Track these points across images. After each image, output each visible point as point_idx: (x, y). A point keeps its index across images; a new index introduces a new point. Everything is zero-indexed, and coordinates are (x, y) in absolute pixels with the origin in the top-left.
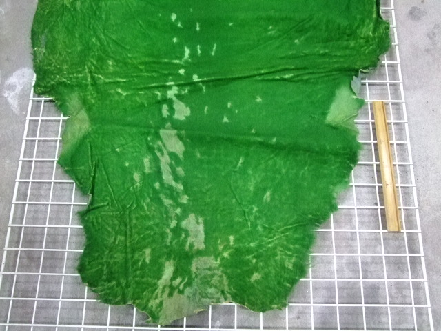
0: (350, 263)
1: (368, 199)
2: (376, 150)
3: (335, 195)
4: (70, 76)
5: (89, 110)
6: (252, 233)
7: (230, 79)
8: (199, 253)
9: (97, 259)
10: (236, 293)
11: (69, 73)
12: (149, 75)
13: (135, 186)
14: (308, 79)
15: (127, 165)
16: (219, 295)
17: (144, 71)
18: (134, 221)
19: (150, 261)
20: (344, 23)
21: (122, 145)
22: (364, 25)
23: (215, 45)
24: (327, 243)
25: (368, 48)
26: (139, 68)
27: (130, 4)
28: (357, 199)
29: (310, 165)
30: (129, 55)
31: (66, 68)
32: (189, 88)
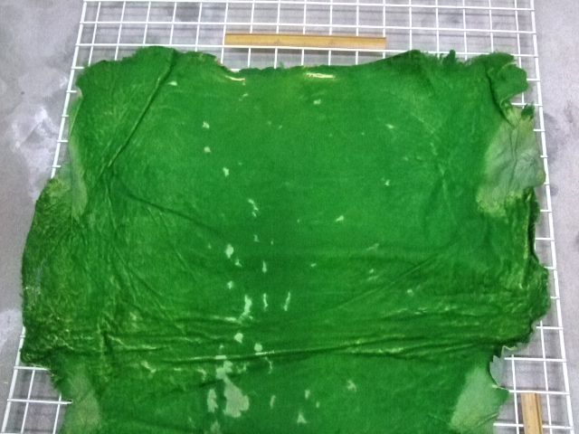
4: (74, 338)
5: (100, 393)
7: (308, 352)
11: (73, 333)
12: (191, 340)
14: (427, 355)
17: (184, 333)
20: (482, 268)
22: (510, 271)
23: (289, 294)
25: (516, 305)
26: (176, 328)
27: (166, 224)
30: (162, 307)
31: (70, 323)
32: (248, 363)
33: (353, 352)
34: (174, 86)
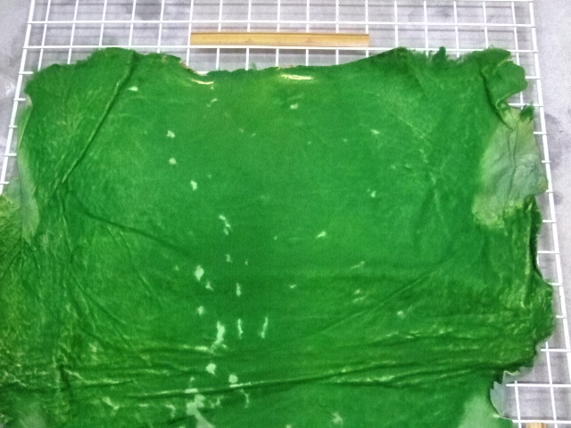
4: (27, 373)
7: (290, 383)
11: (26, 368)
12: (157, 373)
14: (420, 383)
17: (150, 364)
20: (479, 285)
22: (510, 289)
23: (266, 319)
25: (518, 326)
26: (140, 358)
27: (128, 245)
30: (125, 337)
31: (22, 357)
32: (222, 397)
33: (339, 381)
34: (134, 93)
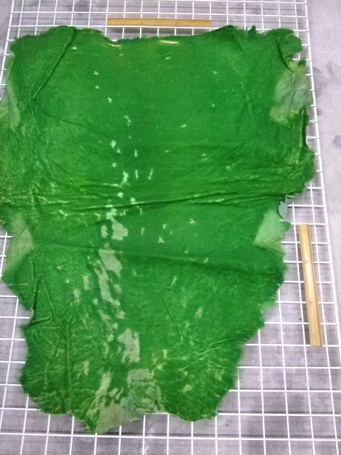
0: (275, 375)
1: (293, 315)
2: (301, 268)
3: (262, 312)
4: (15, 197)
5: (32, 230)
6: (185, 347)
7: (165, 202)
8: (135, 366)
9: (38, 370)
10: (168, 404)
11: (14, 195)
12: (90, 197)
13: (75, 302)
14: (239, 203)
15: (68, 282)
16: (152, 406)
17: (85, 193)
18: (74, 335)
19: (89, 372)
20: (273, 151)
21: (63, 263)
22: (291, 153)
23: (152, 170)
24: (255, 355)
25: (294, 174)
26: (80, 191)
27: (72, 131)
28: (283, 314)
29: (240, 284)
30: (71, 179)
31: (12, 190)
32: (127, 210)
33: (193, 202)
34: (75, 50)
